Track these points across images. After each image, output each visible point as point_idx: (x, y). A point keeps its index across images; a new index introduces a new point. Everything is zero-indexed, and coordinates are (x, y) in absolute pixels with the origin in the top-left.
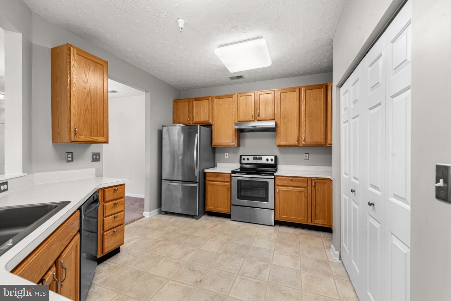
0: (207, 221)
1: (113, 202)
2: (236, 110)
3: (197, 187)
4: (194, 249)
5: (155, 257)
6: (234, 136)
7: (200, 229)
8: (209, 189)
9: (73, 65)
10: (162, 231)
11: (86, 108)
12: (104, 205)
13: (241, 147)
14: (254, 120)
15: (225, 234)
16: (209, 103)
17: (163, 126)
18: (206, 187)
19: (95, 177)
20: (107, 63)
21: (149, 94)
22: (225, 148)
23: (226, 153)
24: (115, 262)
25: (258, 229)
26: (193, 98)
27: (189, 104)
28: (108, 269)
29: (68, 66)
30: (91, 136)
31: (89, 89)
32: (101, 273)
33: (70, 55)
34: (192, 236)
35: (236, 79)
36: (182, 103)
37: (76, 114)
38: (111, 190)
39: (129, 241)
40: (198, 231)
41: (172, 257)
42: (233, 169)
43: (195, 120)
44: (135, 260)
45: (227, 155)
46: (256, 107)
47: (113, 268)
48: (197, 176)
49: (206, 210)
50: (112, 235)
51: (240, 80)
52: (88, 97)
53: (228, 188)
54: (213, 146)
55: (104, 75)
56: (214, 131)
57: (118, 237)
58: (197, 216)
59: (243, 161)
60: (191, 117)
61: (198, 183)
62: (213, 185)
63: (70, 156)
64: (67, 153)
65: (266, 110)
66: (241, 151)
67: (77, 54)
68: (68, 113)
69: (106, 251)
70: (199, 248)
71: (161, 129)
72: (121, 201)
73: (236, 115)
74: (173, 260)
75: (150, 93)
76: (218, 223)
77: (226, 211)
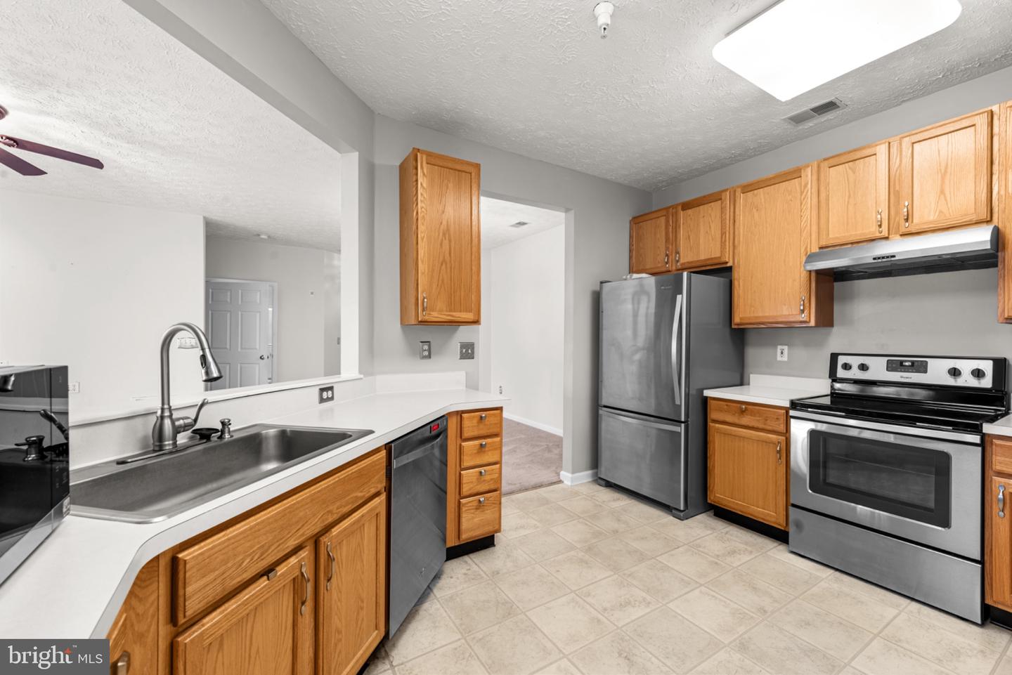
0: (709, 532)
1: (477, 442)
2: (814, 213)
3: (680, 433)
4: (649, 598)
5: (553, 583)
6: (804, 295)
7: (680, 549)
8: (718, 445)
9: (421, 184)
10: (586, 524)
11: (441, 259)
12: (460, 445)
13: (835, 329)
14: (885, 233)
15: (755, 589)
16: (723, 210)
17: (602, 283)
18: (710, 438)
19: (464, 388)
20: (478, 166)
21: (572, 214)
22: (777, 332)
23: (779, 347)
24: (480, 565)
25: (895, 612)
26: (678, 205)
27: (667, 222)
28: (465, 574)
29: (414, 189)
30: (451, 311)
31: (447, 222)
32: (451, 577)
33: (417, 168)
34: (653, 560)
35: (813, 117)
36: (649, 222)
37: (426, 273)
38: (474, 417)
39: (517, 528)
40: (673, 552)
41: (589, 600)
42: (795, 397)
43: (682, 261)
44: (514, 575)
45: (786, 352)
46: (897, 188)
47: (473, 577)
48: (680, 406)
49: (709, 501)
50: (477, 509)
51: (830, 116)
52: (445, 239)
53: (779, 452)
54: (733, 327)
55: (473, 192)
56: (736, 283)
57: (488, 515)
58: (682, 511)
59: (841, 373)
60: (674, 255)
61: (683, 425)
62: (728, 434)
63: (426, 347)
64: (422, 342)
65: (942, 192)
66: (837, 340)
67: (428, 163)
68: (414, 271)
69: (467, 536)
70: (664, 603)
71: (598, 288)
72: (493, 442)
73: (814, 228)
74: (588, 607)
75: (573, 211)
76: (742, 546)
77: (773, 520)
